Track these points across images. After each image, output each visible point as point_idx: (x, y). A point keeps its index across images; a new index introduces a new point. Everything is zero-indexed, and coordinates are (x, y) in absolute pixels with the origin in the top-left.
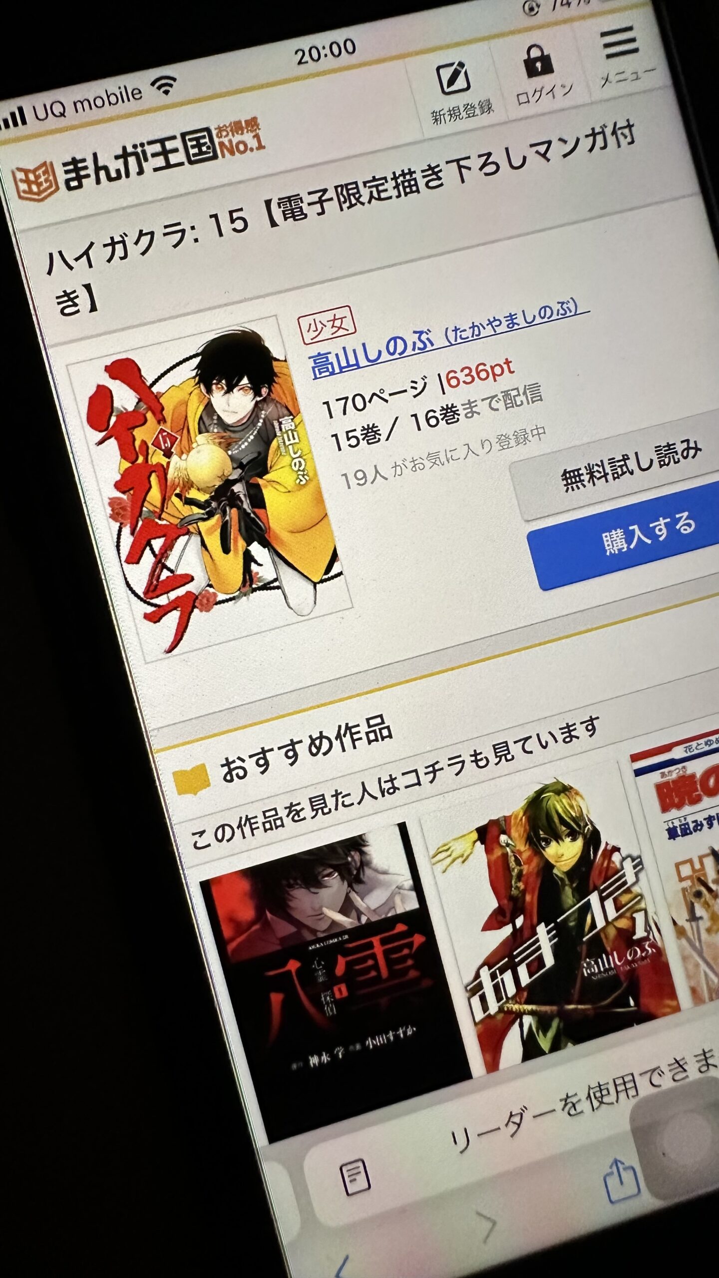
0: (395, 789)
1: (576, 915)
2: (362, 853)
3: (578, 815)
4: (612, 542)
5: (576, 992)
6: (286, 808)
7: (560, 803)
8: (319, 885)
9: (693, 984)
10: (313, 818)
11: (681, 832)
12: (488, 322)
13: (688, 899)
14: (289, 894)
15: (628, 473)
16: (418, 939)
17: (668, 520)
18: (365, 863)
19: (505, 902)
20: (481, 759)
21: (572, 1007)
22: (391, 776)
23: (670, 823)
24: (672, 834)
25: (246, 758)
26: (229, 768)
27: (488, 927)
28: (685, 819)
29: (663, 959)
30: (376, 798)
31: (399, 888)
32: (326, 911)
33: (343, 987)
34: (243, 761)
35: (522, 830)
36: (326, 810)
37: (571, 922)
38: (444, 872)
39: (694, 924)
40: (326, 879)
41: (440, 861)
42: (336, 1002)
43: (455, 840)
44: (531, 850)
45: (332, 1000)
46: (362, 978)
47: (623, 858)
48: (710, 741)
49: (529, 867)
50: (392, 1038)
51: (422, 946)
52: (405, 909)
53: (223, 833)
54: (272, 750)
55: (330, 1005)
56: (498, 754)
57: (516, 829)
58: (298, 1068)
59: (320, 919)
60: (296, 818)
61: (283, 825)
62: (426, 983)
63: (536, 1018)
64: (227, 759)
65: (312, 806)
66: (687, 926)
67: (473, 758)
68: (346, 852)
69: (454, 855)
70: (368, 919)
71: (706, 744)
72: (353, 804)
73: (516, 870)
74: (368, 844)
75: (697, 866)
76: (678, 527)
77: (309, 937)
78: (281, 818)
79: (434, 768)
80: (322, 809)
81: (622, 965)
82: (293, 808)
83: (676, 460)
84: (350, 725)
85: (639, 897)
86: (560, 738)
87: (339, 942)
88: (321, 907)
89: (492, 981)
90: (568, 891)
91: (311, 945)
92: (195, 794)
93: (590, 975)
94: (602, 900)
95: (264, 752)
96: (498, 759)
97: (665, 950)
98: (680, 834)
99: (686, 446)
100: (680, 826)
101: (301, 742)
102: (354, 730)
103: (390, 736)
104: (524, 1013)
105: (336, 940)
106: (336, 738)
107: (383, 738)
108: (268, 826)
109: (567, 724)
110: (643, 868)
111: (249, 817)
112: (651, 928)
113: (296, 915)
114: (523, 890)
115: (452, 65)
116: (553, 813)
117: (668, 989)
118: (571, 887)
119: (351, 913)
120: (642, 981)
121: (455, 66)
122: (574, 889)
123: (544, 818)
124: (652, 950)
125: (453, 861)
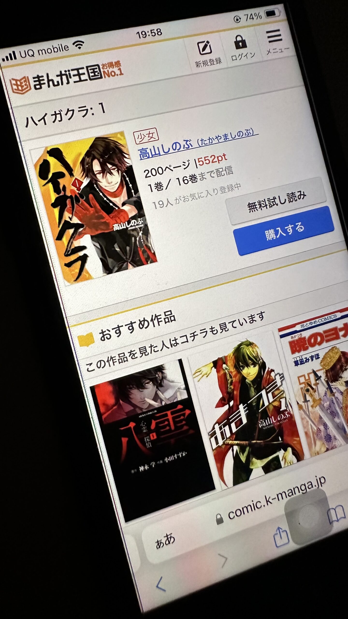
0: (177, 344)
1: (256, 400)
2: (163, 373)
3: (256, 355)
4: (269, 235)
5: (256, 434)
6: (129, 353)
7: (249, 350)
8: (143, 387)
9: (306, 430)
10: (141, 357)
11: (300, 362)
12: (216, 137)
13: (303, 392)
14: (130, 392)
15: (275, 205)
16: (188, 412)
17: (293, 226)
18: (164, 378)
19: (225, 394)
20: (214, 331)
21: (254, 442)
22: (175, 338)
23: (295, 358)
24: (296, 363)
25: (111, 330)
26: (103, 334)
27: (218, 406)
28: (302, 357)
29: (293, 420)
30: (169, 348)
31: (179, 389)
32: (146, 399)
33: (154, 434)
34: (109, 331)
35: (232, 362)
36: (146, 354)
37: (254, 403)
38: (199, 381)
39: (306, 404)
40: (147, 385)
41: (197, 376)
42: (152, 442)
43: (203, 367)
44: (236, 371)
45: (150, 440)
46: (162, 430)
47: (275, 374)
48: (311, 322)
49: (235, 379)
50: (176, 457)
51: (189, 415)
52: (181, 398)
53: (100, 364)
54: (122, 326)
55: (149, 443)
56: (222, 328)
57: (230, 362)
58: (135, 472)
59: (144, 403)
60: (133, 357)
61: (127, 361)
62: (191, 432)
63: (239, 447)
64: (102, 330)
65: (140, 352)
66: (303, 404)
67: (211, 330)
68: (155, 372)
69: (203, 374)
70: (165, 403)
71: (309, 324)
72: (158, 351)
73: (230, 380)
74: (165, 369)
75: (307, 378)
76: (297, 229)
77: (139, 412)
78: (126, 357)
79: (194, 334)
81: (276, 422)
82: (132, 353)
83: (296, 200)
84: (157, 315)
85: (283, 392)
86: (248, 321)
87: (152, 414)
88: (144, 398)
89: (220, 431)
90: (252, 389)
91: (140, 415)
92: (88, 346)
93: (262, 427)
94: (267, 393)
95: (119, 327)
96: (222, 330)
97: (294, 415)
98: (299, 363)
99: (300, 194)
100: (300, 360)
101: (135, 322)
102: (159, 317)
103: (175, 320)
104: (234, 445)
106: (151, 321)
107: (171, 321)
108: (120, 361)
109: (251, 315)
110: (284, 379)
111: (112, 357)
112: (288, 406)
113: (133, 401)
114: (233, 389)
115: (204, 42)
116: (246, 354)
117: (295, 433)
118: (254, 388)
119: (157, 400)
120: (284, 429)
121: (205, 42)
122: (255, 389)
123: (242, 357)
124: (288, 416)
125: (203, 376)
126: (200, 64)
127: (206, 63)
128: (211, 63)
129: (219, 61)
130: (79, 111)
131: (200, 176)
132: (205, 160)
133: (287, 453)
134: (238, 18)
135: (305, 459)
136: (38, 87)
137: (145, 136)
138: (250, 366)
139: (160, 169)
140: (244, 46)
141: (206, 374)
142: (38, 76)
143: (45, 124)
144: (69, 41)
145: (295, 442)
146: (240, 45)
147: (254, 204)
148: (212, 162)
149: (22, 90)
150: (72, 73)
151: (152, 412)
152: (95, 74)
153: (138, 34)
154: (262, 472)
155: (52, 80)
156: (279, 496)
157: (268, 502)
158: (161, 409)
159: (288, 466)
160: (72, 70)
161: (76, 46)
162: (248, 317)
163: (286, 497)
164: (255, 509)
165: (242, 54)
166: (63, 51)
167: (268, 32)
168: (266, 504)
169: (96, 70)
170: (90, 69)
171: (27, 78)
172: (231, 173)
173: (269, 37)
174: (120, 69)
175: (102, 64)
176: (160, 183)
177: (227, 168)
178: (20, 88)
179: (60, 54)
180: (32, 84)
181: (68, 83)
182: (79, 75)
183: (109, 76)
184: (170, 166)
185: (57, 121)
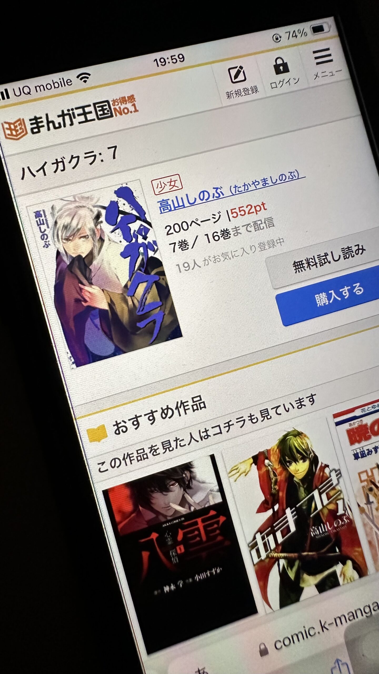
0: (208, 436)
1: (307, 502)
2: (191, 472)
3: (306, 448)
4: (320, 299)
5: (307, 545)
6: (149, 448)
7: (297, 442)
8: (168, 490)
9: (369, 539)
10: (164, 453)
11: (361, 455)
13: (365, 492)
14: (151, 496)
16: (222, 519)
17: (349, 287)
18: (193, 478)
19: (269, 496)
20: (254, 419)
21: (305, 554)
22: (205, 429)
23: (355, 451)
24: (356, 457)
25: (127, 420)
26: (118, 426)
27: (260, 511)
28: (363, 448)
29: (353, 525)
30: (198, 441)
31: (211, 491)
32: (171, 504)
33: (182, 547)
34: (125, 422)
35: (277, 457)
36: (171, 449)
37: (304, 507)
38: (235, 481)
39: (369, 506)
40: (172, 487)
41: (233, 475)
42: (178, 555)
43: (241, 463)
44: (281, 468)
45: (176, 554)
46: (192, 542)
47: (330, 471)
48: (374, 406)
49: (281, 477)
50: (209, 575)
51: (224, 523)
52: (214, 502)
53: (114, 463)
54: (141, 416)
55: (175, 557)
56: (263, 416)
57: (273, 456)
58: (158, 593)
59: (169, 509)
60: (155, 454)
61: (147, 458)
62: (227, 543)
63: (287, 561)
64: (116, 422)
65: (163, 447)
66: (365, 507)
67: (250, 418)
68: (182, 471)
69: (240, 472)
70: (195, 508)
71: (372, 407)
72: (185, 445)
73: (274, 479)
74: (194, 466)
75: (370, 474)
76: (354, 291)
77: (163, 520)
78: (146, 454)
79: (229, 424)
80: (169, 448)
81: (332, 530)
82: (153, 448)
84: (183, 402)
85: (340, 492)
86: (296, 406)
87: (179, 522)
88: (169, 503)
90: (302, 489)
92: (99, 441)
93: (315, 536)
94: (320, 494)
95: (136, 417)
96: (263, 418)
97: (354, 520)
98: (360, 457)
99: (357, 248)
100: (360, 452)
101: (157, 411)
102: (185, 404)
103: (205, 407)
104: (280, 558)
105: (178, 521)
106: (176, 409)
107: (201, 408)
108: (139, 458)
109: (299, 398)
110: (341, 476)
111: (129, 453)
112: (346, 509)
113: (155, 507)
114: (278, 490)
115: (236, 67)
116: (293, 447)
117: (356, 542)
118: (303, 487)
119: (185, 505)
120: (342, 538)
121: (238, 68)
122: (305, 489)
123: (288, 449)
124: (347, 521)
125: (240, 475)
126: (232, 95)
127: (239, 93)
128: (245, 93)
129: (255, 90)
130: (85, 158)
131: (233, 231)
132: (240, 211)
133: (346, 567)
134: (278, 37)
135: (368, 573)
136: (36, 130)
137: (166, 185)
138: (298, 462)
139: (184, 224)
140: (286, 70)
141: (245, 472)
142: (35, 117)
143: (45, 175)
144: (72, 74)
145: (357, 553)
146: (281, 70)
147: (300, 263)
148: (249, 213)
149: (17, 135)
150: (77, 112)
151: (179, 520)
152: (104, 112)
153: (155, 61)
154: (315, 591)
155: (53, 122)
156: (338, 620)
157: (324, 629)
158: (189, 516)
159: (348, 583)
160: (76, 108)
161: (81, 79)
162: (296, 401)
163: (346, 622)
164: (307, 637)
165: (284, 80)
166: (65, 86)
167: (314, 52)
168: (321, 631)
169: (105, 107)
170: (98, 107)
171: (22, 121)
172: (272, 226)
173: (316, 58)
174: (134, 105)
175: (112, 100)
176: (185, 241)
177: (267, 220)
178: (14, 133)
179: (62, 90)
180: (29, 127)
181: (72, 124)
182: (85, 114)
183: (121, 114)
184: (197, 220)
185: (59, 170)
